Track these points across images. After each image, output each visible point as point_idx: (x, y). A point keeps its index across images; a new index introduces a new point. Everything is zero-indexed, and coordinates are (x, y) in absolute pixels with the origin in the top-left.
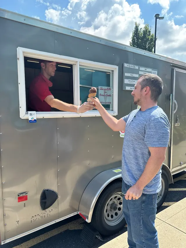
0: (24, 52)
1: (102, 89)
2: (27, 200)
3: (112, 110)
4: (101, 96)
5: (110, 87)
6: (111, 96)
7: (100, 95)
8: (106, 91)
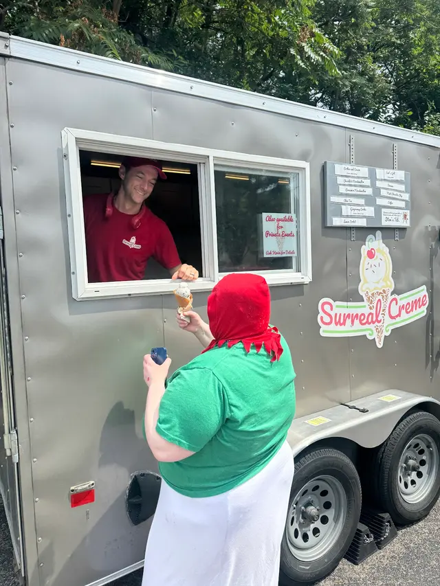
0: (78, 140)
1: (270, 219)
2: (93, 500)
3: (299, 270)
4: (269, 237)
5: (289, 215)
6: (293, 236)
7: (268, 234)
8: (281, 224)
